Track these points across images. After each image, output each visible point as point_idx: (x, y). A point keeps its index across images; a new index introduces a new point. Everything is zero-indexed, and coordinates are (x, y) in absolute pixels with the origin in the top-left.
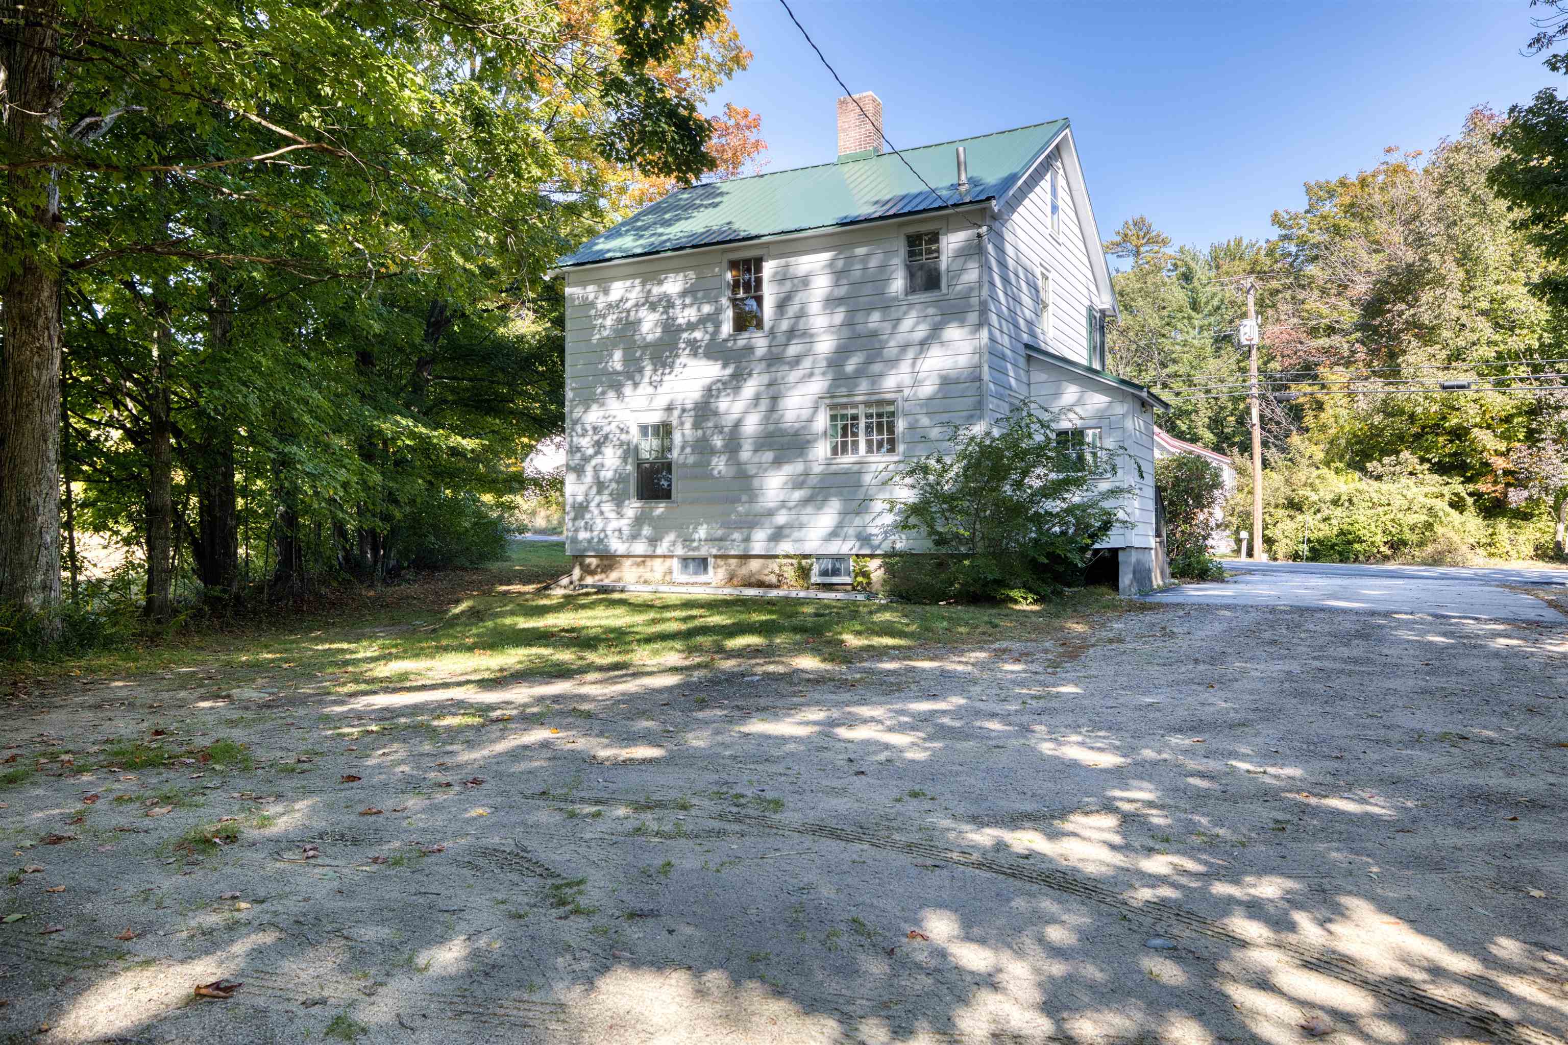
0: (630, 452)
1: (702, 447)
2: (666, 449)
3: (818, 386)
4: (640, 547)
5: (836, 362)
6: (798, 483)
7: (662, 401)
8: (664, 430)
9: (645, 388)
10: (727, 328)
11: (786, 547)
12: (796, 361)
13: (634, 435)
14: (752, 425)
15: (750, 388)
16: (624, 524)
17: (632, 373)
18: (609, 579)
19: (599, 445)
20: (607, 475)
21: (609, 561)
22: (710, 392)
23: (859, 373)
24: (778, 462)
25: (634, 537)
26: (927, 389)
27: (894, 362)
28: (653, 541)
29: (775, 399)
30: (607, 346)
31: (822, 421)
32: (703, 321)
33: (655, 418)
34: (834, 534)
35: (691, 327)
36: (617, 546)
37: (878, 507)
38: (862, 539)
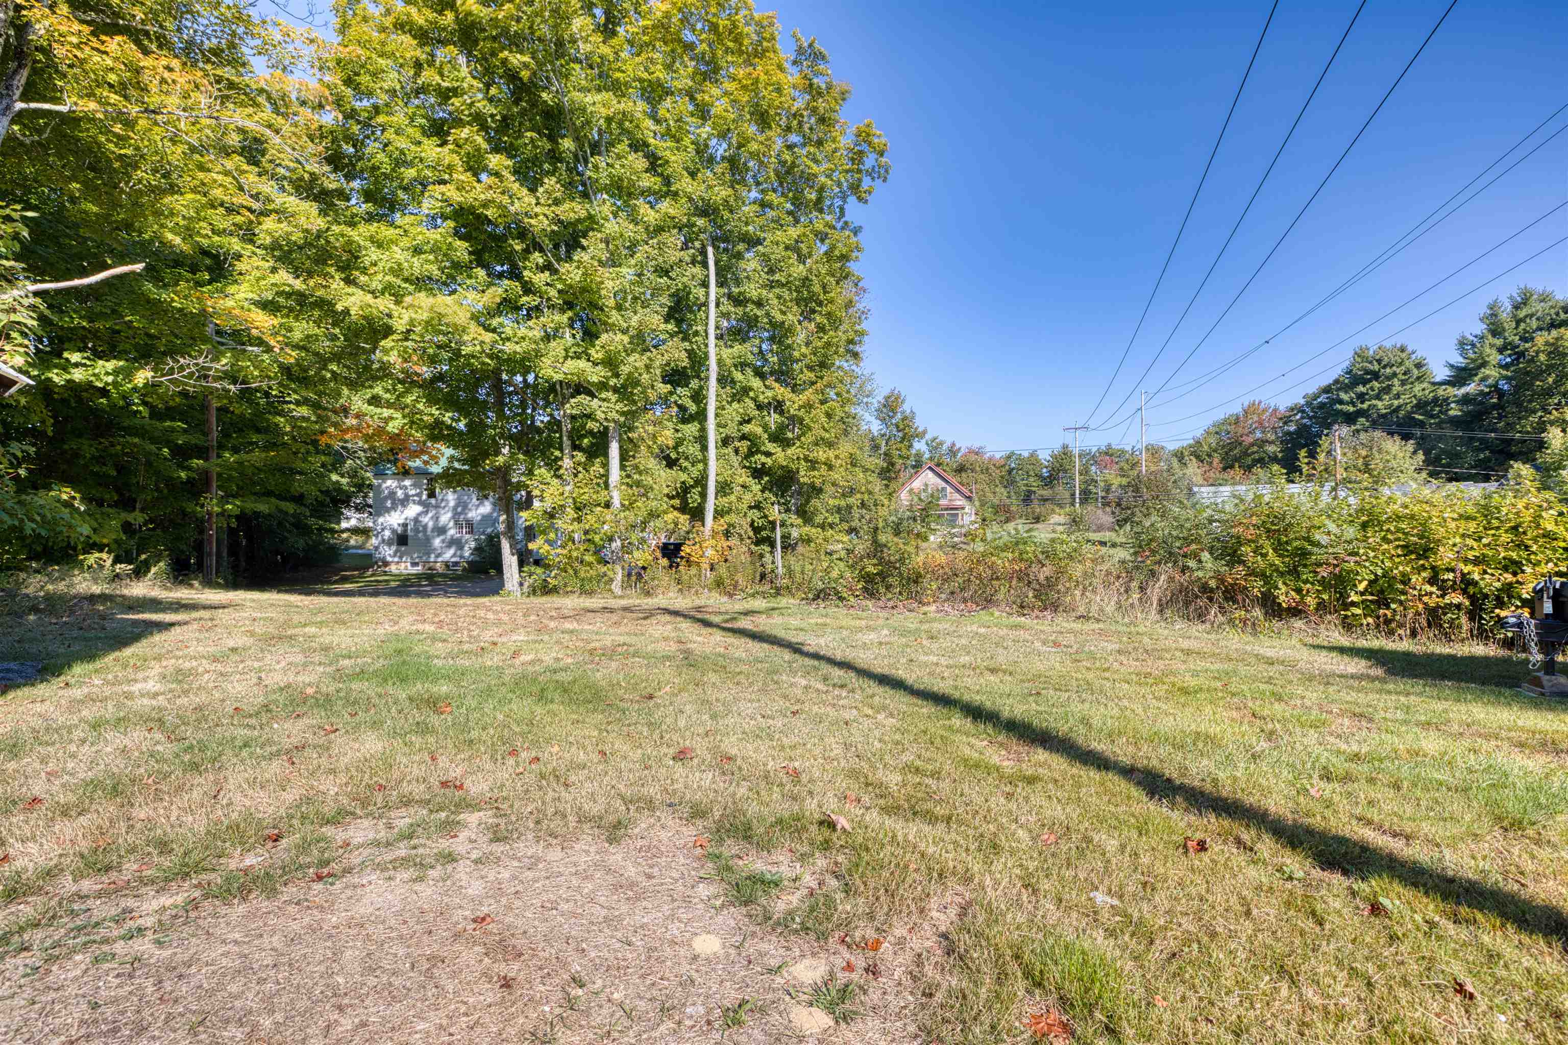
0: (394, 531)
1: (416, 531)
2: (406, 531)
3: (449, 515)
4: (396, 559)
5: (455, 508)
6: (443, 541)
7: (404, 516)
8: (405, 525)
9: (398, 512)
10: (424, 497)
11: (440, 559)
12: (444, 507)
13: (396, 526)
14: (431, 524)
15: (430, 515)
16: (391, 552)
17: (394, 508)
18: (387, 569)
19: (383, 530)
20: (386, 538)
21: (386, 564)
22: (419, 515)
23: (460, 514)
24: (438, 535)
25: (395, 556)
26: (479, 518)
27: (471, 509)
28: (401, 557)
29: (437, 518)
30: (386, 498)
31: (451, 524)
32: (416, 495)
33: (401, 521)
34: (454, 555)
35: (413, 495)
36: (389, 559)
37: (466, 548)
38: (461, 557)
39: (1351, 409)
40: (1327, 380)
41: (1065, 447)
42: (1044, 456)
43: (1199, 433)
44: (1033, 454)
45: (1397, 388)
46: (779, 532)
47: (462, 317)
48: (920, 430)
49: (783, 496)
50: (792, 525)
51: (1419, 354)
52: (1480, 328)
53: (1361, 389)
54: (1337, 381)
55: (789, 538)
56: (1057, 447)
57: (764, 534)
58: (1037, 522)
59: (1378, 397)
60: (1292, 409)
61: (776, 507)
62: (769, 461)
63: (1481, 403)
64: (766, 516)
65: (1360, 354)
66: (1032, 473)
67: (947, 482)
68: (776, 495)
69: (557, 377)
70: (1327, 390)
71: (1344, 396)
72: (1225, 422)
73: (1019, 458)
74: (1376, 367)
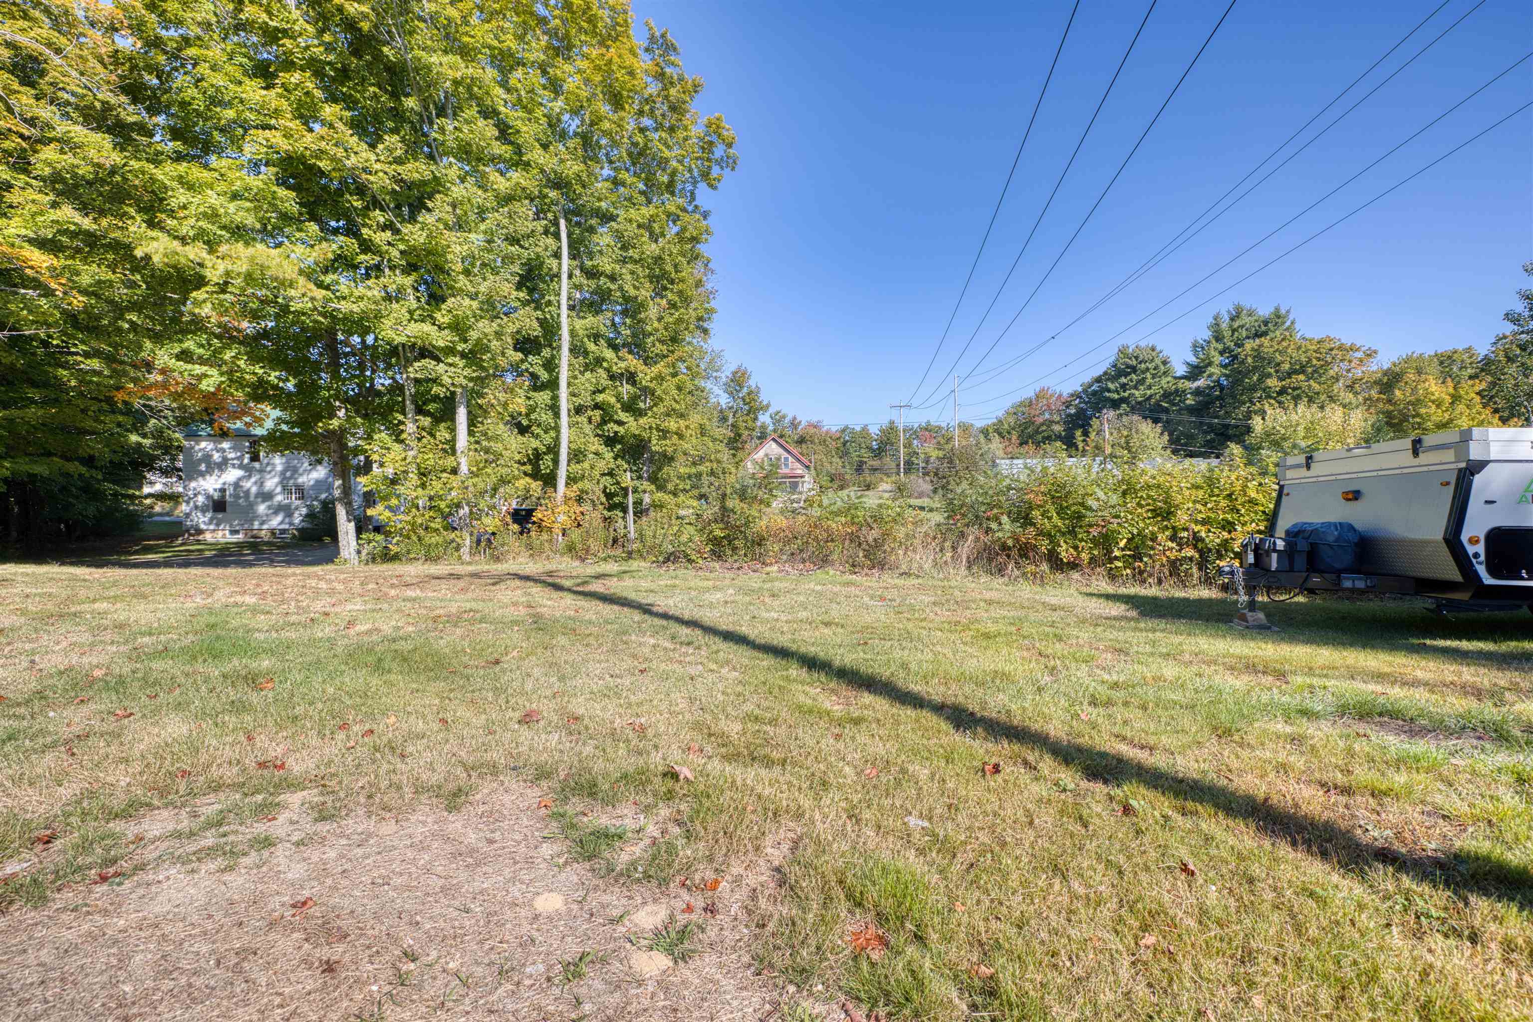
0: (208, 497)
1: (236, 496)
2: (224, 496)
3: (276, 480)
4: (212, 527)
5: (283, 473)
6: (269, 508)
7: (221, 481)
8: (223, 490)
9: (214, 477)
10: (246, 461)
11: (265, 527)
12: (270, 472)
13: (211, 492)
14: (254, 490)
15: (253, 480)
16: (206, 519)
17: (209, 471)
18: (200, 537)
19: (195, 495)
20: (200, 504)
21: (200, 532)
22: (240, 479)
23: (290, 478)
24: (263, 502)
25: (210, 523)
26: (312, 483)
27: (301, 475)
28: (218, 525)
29: (262, 483)
30: (200, 461)
31: (279, 489)
32: (237, 458)
33: (218, 486)
34: (282, 523)
35: (233, 459)
36: (203, 526)
37: (296, 515)
38: (291, 524)
39: (1116, 396)
40: (1098, 371)
41: (892, 422)
42: (874, 430)
43: (1000, 414)
44: (865, 429)
45: (1149, 381)
46: (631, 499)
47: (289, 271)
48: (765, 403)
49: (635, 464)
50: (645, 492)
51: (1165, 353)
52: (1207, 334)
53: (1123, 380)
54: (1105, 373)
55: (641, 504)
56: (885, 422)
57: (616, 500)
58: (868, 489)
59: (1136, 388)
60: (1072, 395)
61: (628, 474)
62: (621, 430)
63: (1208, 395)
64: (618, 483)
65: (1122, 351)
66: (863, 445)
67: (789, 452)
68: (629, 463)
69: (399, 340)
70: (1098, 380)
71: (1111, 386)
72: (1021, 404)
73: (853, 432)
74: (1134, 363)
